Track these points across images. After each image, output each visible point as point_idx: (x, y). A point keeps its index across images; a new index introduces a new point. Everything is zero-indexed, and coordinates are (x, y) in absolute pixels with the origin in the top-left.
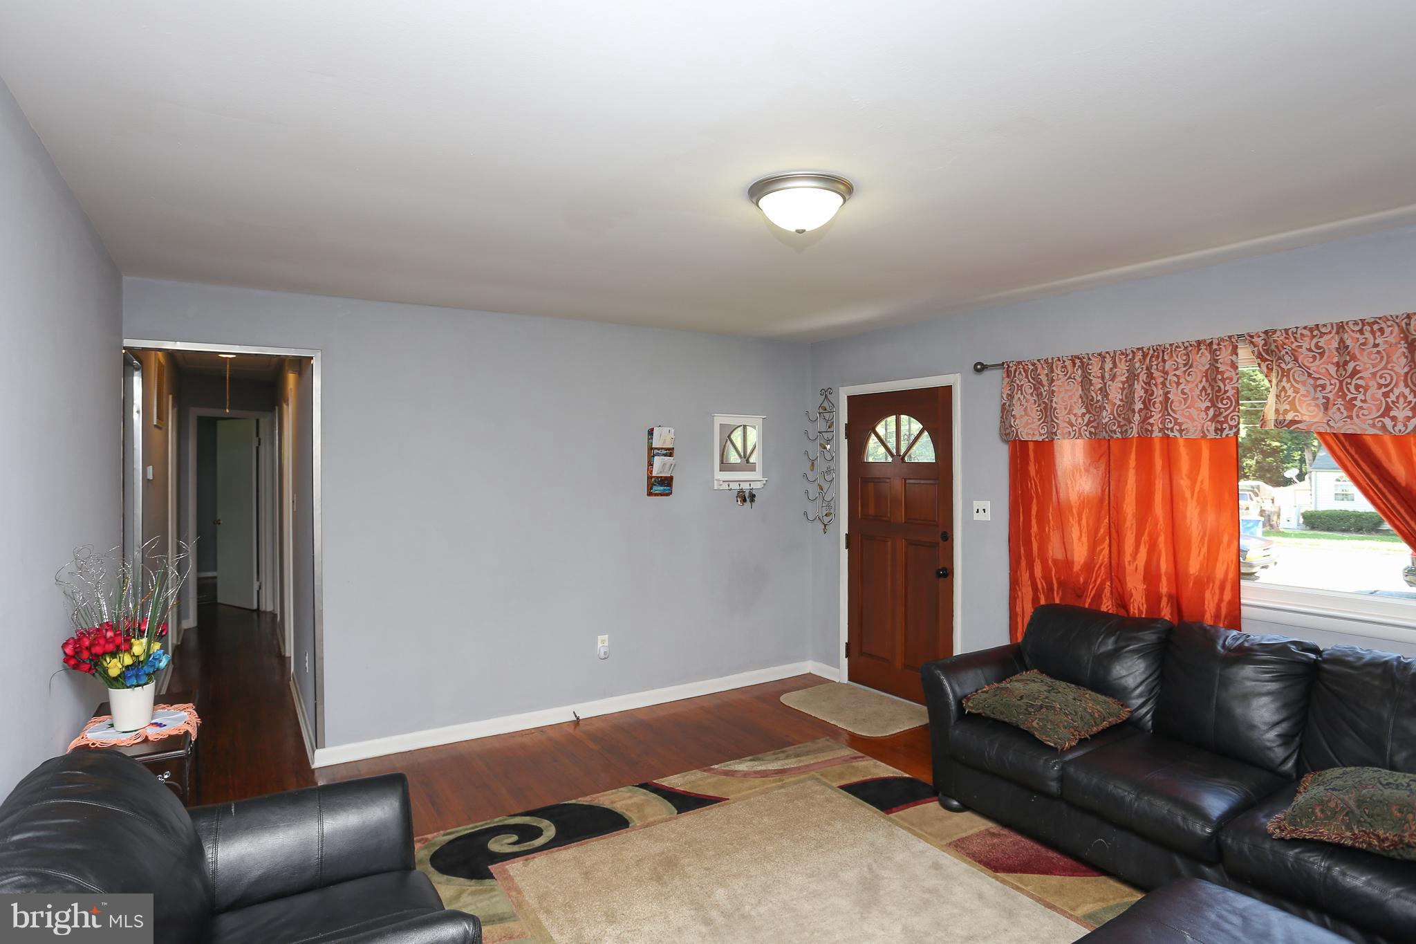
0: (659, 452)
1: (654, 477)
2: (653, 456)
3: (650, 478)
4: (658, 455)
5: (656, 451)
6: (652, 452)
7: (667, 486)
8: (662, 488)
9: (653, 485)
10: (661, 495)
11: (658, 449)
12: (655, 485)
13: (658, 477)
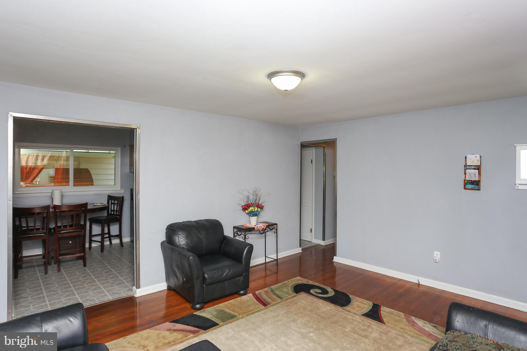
0: (470, 167)
1: (467, 180)
2: (466, 170)
3: (465, 181)
4: (470, 169)
5: (468, 167)
6: (466, 167)
7: (476, 185)
8: (472, 186)
9: (466, 184)
10: (471, 189)
11: (470, 166)
12: (467, 184)
13: (469, 181)
